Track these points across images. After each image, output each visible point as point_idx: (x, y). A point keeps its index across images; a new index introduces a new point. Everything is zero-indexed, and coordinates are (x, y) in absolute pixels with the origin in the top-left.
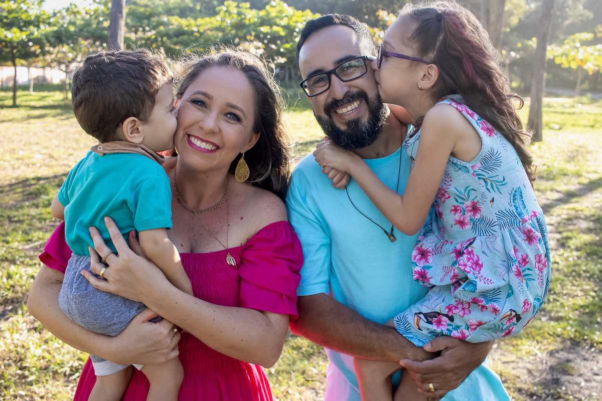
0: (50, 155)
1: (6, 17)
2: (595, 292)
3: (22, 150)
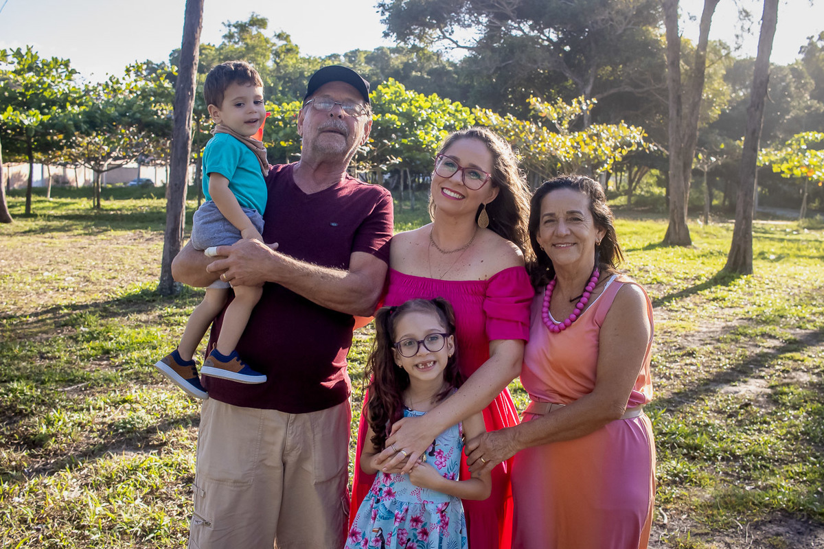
0: (85, 277)
1: (22, 94)
2: (816, 457)
3: (47, 270)
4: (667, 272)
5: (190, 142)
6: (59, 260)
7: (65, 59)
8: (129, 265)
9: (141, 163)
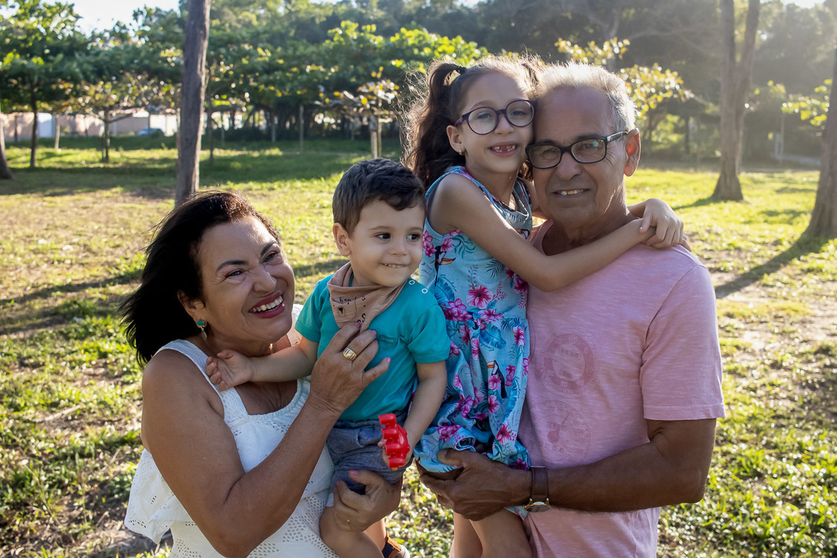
0: (85, 246)
3: (43, 236)
4: (741, 235)
5: (203, 90)
6: (58, 223)
7: (70, 3)
8: (136, 228)
9: (152, 112)
